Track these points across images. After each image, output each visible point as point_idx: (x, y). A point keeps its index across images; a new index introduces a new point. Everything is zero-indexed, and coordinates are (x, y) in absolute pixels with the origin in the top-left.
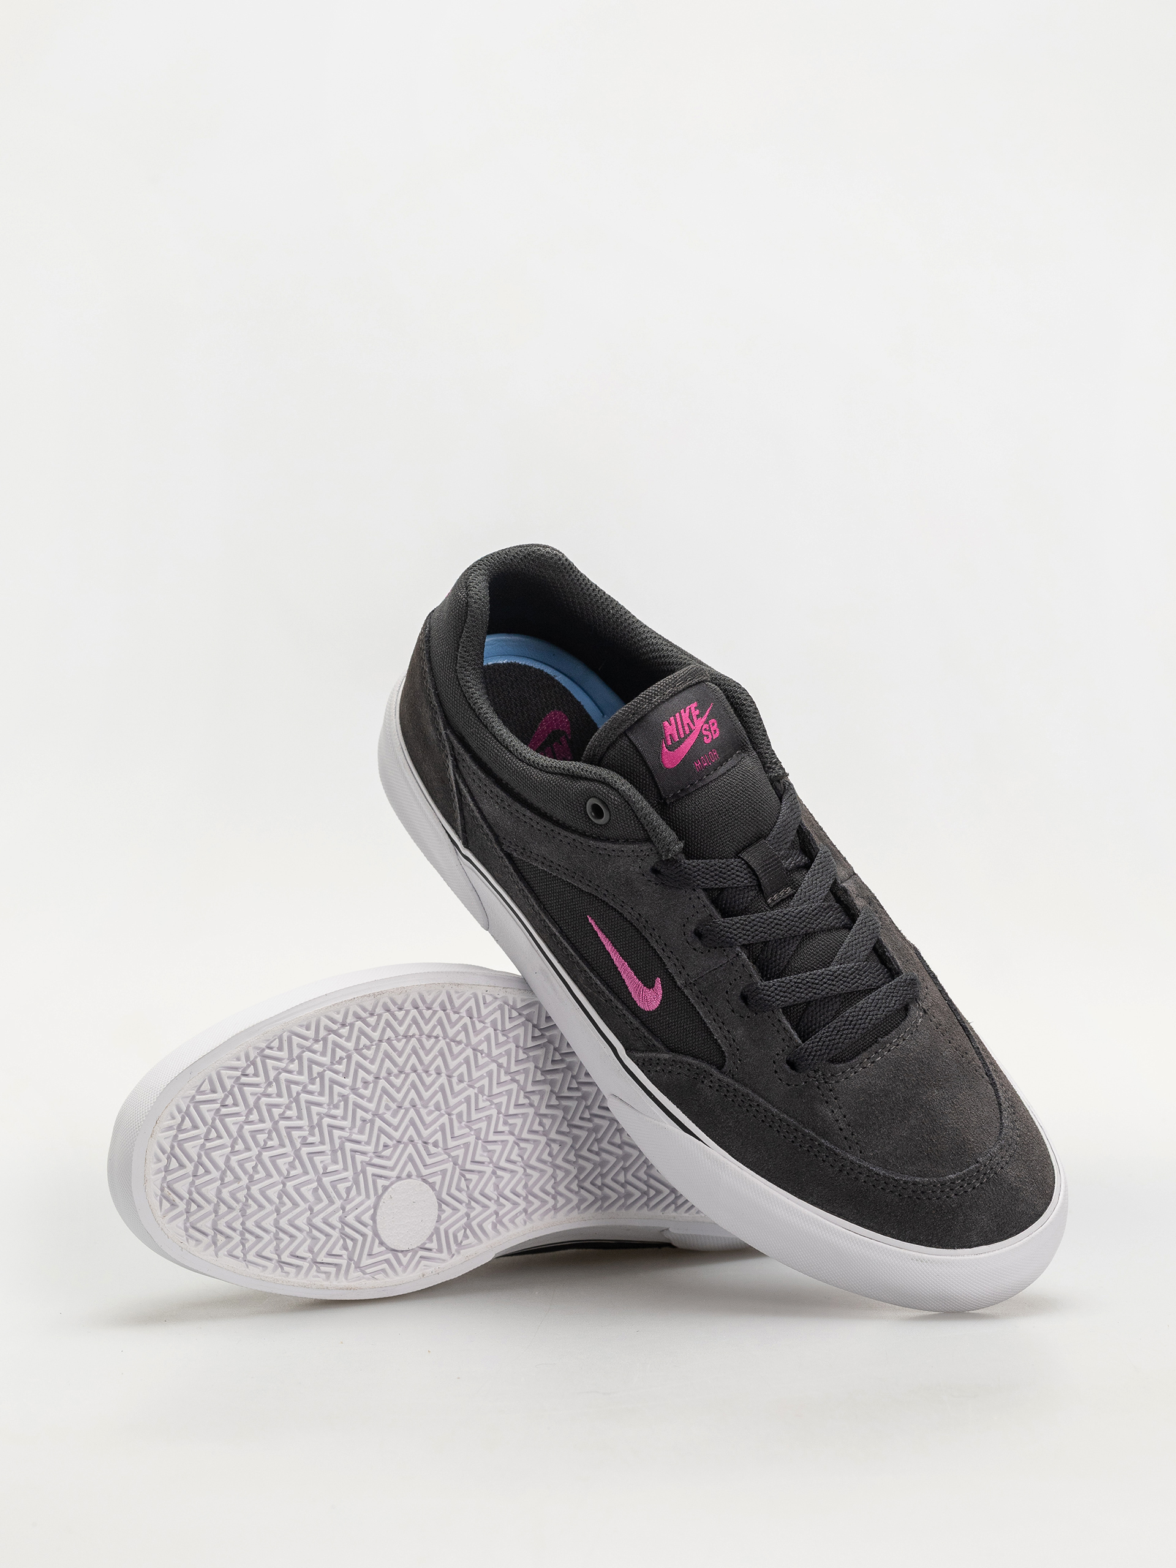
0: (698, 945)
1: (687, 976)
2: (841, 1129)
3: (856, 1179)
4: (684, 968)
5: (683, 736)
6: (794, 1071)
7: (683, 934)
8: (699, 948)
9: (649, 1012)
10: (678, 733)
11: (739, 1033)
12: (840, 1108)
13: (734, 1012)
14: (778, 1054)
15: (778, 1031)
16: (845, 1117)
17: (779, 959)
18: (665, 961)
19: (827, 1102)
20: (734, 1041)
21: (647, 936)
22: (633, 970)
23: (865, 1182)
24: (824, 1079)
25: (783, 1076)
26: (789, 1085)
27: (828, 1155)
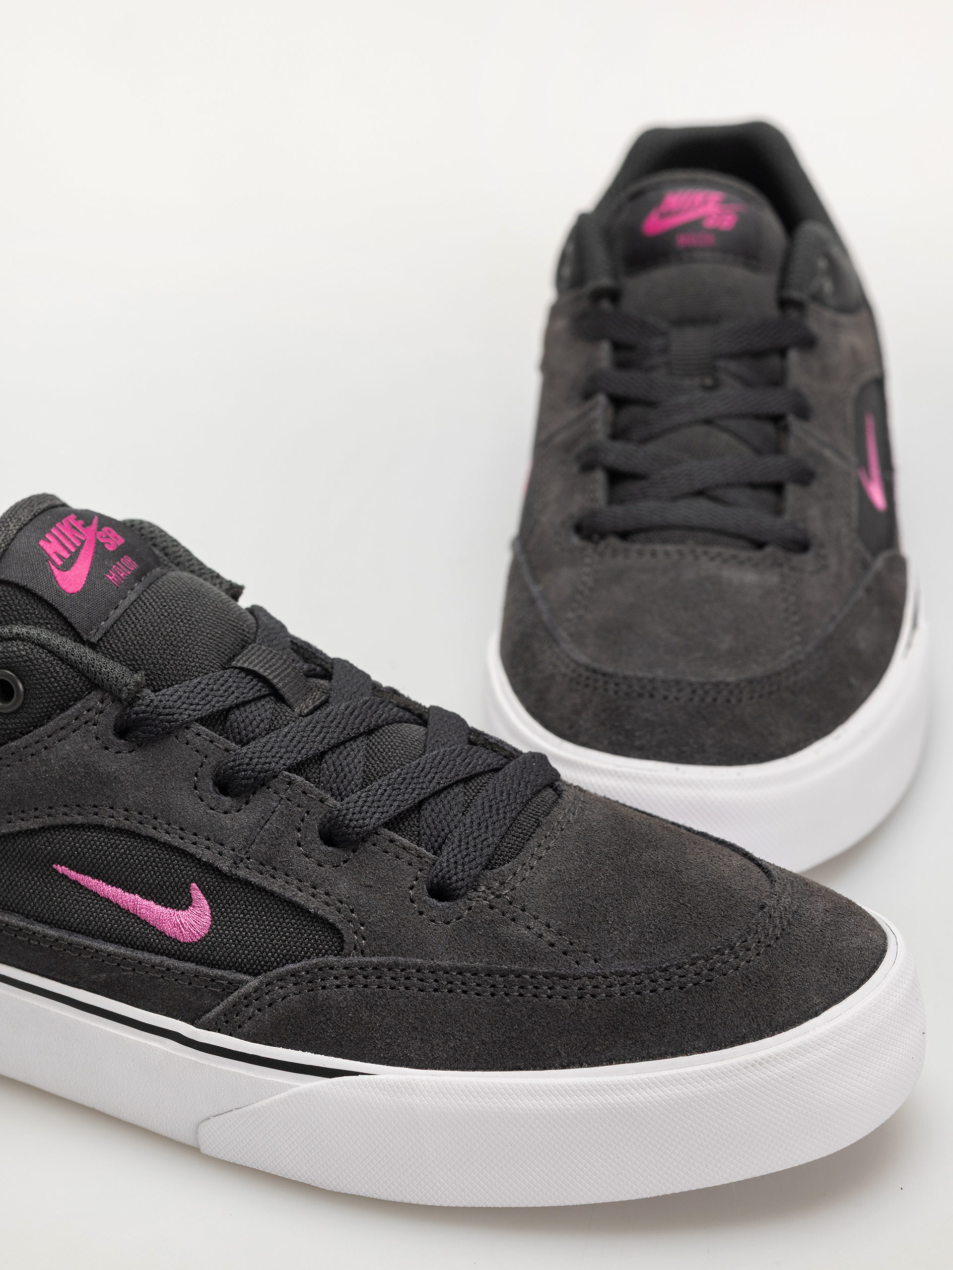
0: (227, 801)
1: (231, 852)
2: (552, 945)
3: (609, 996)
4: (222, 845)
5: (73, 550)
6: (446, 902)
7: (199, 801)
8: (232, 806)
9: (203, 939)
10: (66, 548)
11: (343, 887)
12: (536, 919)
13: (321, 866)
14: (411, 888)
15: (397, 857)
16: (548, 926)
17: (350, 772)
18: (192, 849)
19: (513, 920)
20: (341, 902)
21: (152, 832)
22: (152, 899)
23: (622, 994)
24: (493, 893)
25: (434, 913)
26: (448, 923)
27: (551, 985)
